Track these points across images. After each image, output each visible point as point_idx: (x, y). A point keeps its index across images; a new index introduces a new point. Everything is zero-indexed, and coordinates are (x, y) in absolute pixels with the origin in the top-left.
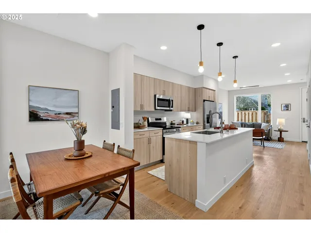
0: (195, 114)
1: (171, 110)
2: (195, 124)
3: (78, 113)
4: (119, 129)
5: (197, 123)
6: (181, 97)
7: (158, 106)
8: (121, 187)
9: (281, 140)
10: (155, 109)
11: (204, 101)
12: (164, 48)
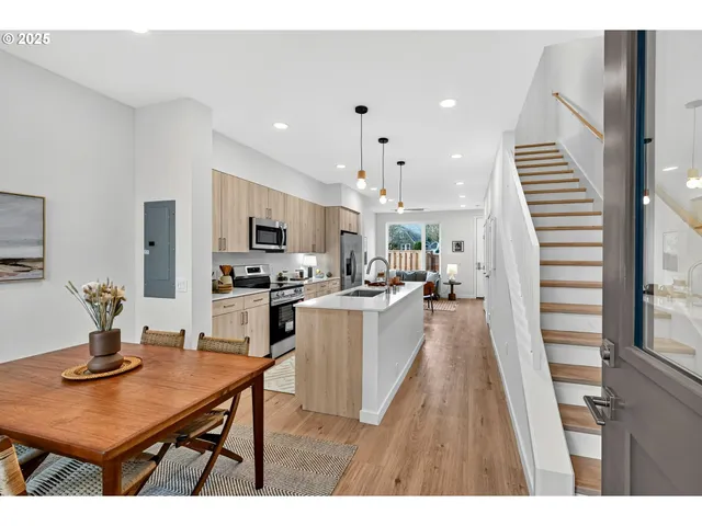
0: (324, 258)
1: (282, 251)
2: (325, 278)
3: (41, 260)
4: (174, 297)
5: (330, 275)
6: (300, 223)
7: (257, 243)
8: (225, 417)
9: (452, 297)
10: (251, 248)
11: (342, 232)
12: (281, 126)
